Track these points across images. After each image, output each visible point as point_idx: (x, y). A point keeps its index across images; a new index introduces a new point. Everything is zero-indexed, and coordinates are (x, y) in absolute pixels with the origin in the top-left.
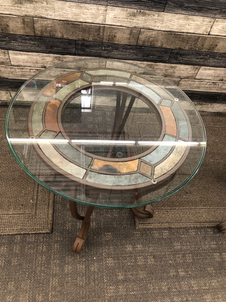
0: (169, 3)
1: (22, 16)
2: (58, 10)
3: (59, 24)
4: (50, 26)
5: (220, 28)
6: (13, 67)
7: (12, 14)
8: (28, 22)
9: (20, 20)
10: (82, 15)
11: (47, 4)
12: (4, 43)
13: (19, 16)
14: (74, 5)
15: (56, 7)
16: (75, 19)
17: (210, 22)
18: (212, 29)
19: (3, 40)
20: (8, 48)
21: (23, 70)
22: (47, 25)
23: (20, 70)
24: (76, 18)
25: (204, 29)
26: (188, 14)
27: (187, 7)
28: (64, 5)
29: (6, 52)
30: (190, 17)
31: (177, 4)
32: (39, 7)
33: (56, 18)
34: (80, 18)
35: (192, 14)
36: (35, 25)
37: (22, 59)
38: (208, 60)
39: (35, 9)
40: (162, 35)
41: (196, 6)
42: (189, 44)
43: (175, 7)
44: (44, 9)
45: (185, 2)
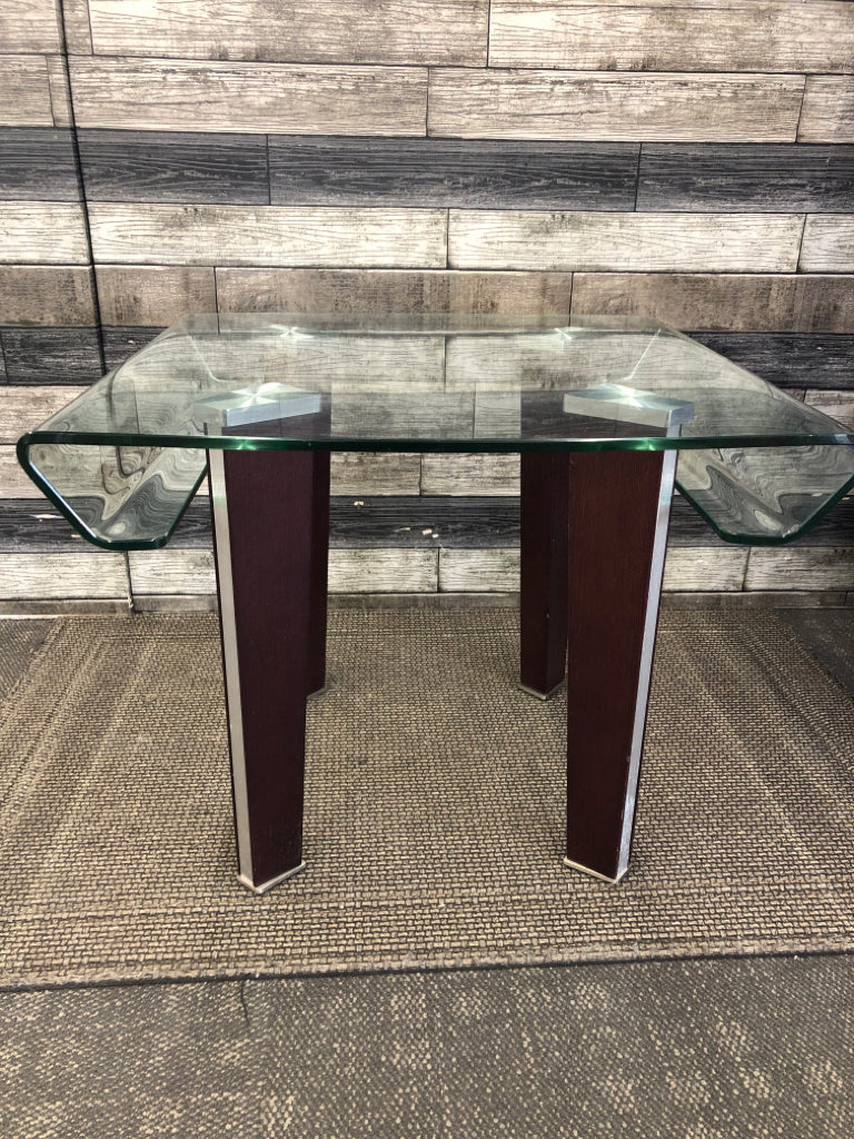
0: (646, 182)
1: (182, 266)
2: (289, 234)
3: (292, 280)
4: (266, 288)
5: (832, 246)
7: (153, 262)
8: (199, 281)
9: (175, 280)
10: (363, 243)
11: (258, 221)
13: (173, 265)
14: (339, 214)
15: (285, 228)
16: (342, 258)
17: (792, 228)
18: (804, 251)
22: (256, 288)
24: (344, 255)
25: (779, 255)
26: (711, 209)
27: (705, 190)
28: (309, 219)
30: (720, 220)
31: (671, 184)
32: (233, 233)
33: (286, 262)
34: (359, 254)
35: (725, 210)
36: (220, 291)
38: (823, 364)
39: (221, 238)
40: (646, 285)
41: (731, 181)
42: (742, 311)
43: (666, 192)
44: (247, 236)
45: (695, 175)
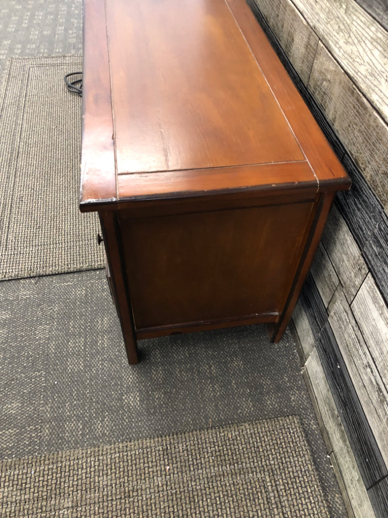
6: (350, 312)
12: (375, 248)
19: (378, 241)
20: (372, 266)
21: (358, 346)
23: (354, 336)
29: (363, 272)
37: (374, 323)
